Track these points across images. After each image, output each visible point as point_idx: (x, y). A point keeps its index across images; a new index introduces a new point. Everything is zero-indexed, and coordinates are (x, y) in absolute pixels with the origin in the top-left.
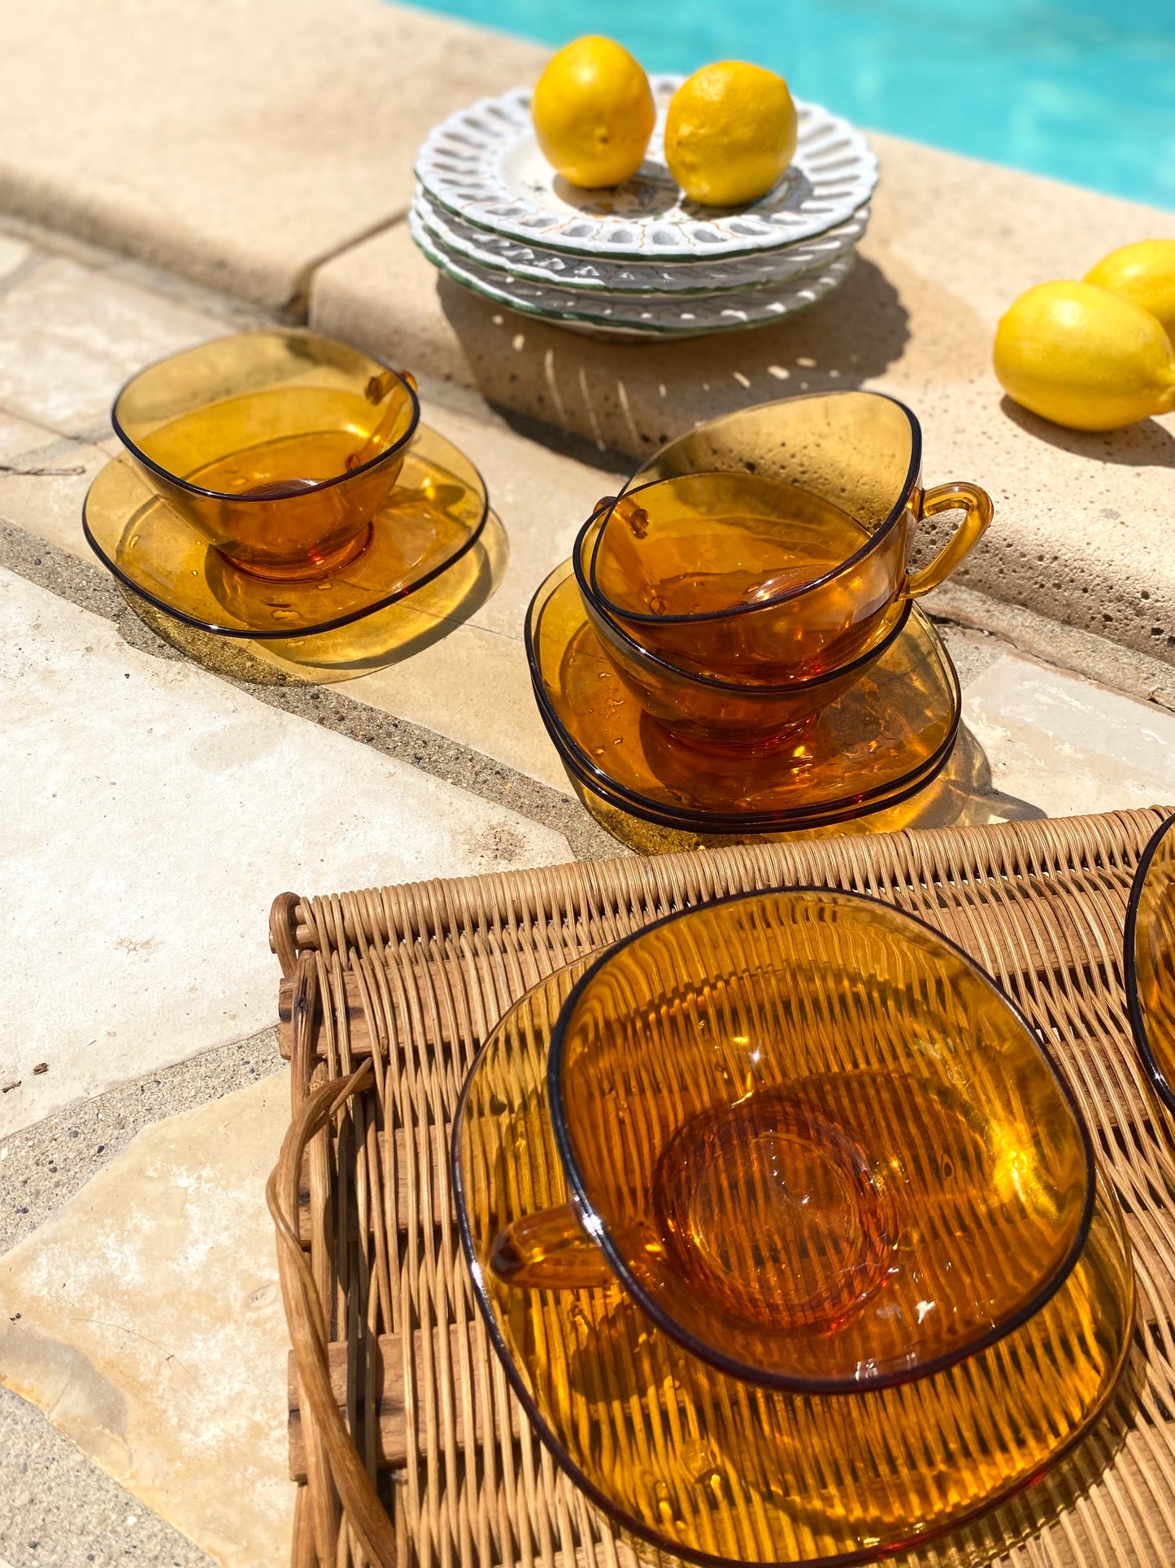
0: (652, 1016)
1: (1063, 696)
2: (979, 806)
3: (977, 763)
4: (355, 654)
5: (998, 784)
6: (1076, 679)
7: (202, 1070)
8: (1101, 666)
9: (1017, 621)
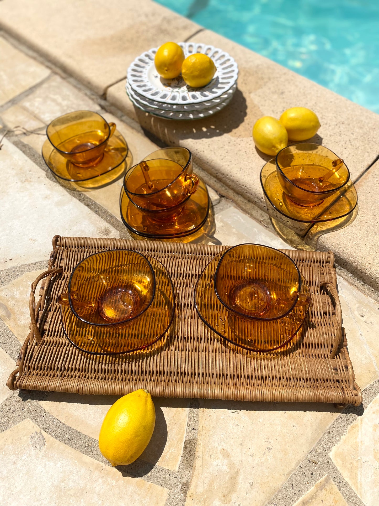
0: (114, 269)
1: (241, 218)
2: (208, 239)
3: (213, 230)
4: (91, 186)
5: (215, 236)
6: (246, 214)
7: (38, 265)
8: (253, 212)
9: (239, 199)
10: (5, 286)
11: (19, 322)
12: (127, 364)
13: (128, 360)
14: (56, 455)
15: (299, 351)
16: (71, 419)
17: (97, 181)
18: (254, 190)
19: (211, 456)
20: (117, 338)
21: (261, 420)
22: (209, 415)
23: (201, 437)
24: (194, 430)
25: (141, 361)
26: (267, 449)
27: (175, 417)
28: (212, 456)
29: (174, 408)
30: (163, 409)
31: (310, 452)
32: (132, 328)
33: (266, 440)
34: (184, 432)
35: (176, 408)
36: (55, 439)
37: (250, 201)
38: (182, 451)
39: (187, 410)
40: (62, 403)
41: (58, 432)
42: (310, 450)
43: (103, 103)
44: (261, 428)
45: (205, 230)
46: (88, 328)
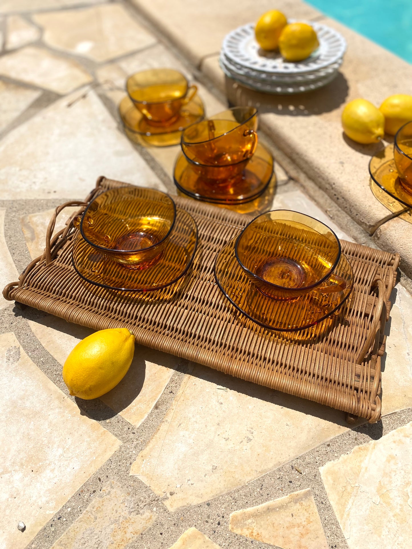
6: (311, 201)
8: (321, 201)
9: (310, 185)
10: (40, 213)
11: (40, 246)
12: (124, 305)
13: (126, 301)
14: (24, 373)
15: (320, 345)
16: (52, 345)
17: (163, 140)
18: (327, 174)
19: (180, 425)
20: (124, 279)
21: (250, 407)
22: (194, 384)
23: (177, 402)
24: (172, 394)
25: (139, 306)
26: (246, 438)
27: (156, 374)
28: (182, 425)
29: (159, 365)
30: (147, 363)
31: (297, 458)
32: (142, 274)
33: (249, 429)
34: (160, 392)
35: (160, 366)
36: (29, 358)
37: (321, 187)
38: (151, 410)
39: (172, 371)
40: (49, 328)
41: (35, 353)
42: (297, 456)
43: (197, 74)
44: (248, 415)
45: (259, 206)
46: (99, 263)
